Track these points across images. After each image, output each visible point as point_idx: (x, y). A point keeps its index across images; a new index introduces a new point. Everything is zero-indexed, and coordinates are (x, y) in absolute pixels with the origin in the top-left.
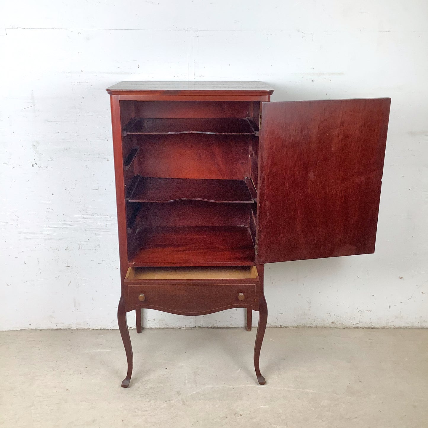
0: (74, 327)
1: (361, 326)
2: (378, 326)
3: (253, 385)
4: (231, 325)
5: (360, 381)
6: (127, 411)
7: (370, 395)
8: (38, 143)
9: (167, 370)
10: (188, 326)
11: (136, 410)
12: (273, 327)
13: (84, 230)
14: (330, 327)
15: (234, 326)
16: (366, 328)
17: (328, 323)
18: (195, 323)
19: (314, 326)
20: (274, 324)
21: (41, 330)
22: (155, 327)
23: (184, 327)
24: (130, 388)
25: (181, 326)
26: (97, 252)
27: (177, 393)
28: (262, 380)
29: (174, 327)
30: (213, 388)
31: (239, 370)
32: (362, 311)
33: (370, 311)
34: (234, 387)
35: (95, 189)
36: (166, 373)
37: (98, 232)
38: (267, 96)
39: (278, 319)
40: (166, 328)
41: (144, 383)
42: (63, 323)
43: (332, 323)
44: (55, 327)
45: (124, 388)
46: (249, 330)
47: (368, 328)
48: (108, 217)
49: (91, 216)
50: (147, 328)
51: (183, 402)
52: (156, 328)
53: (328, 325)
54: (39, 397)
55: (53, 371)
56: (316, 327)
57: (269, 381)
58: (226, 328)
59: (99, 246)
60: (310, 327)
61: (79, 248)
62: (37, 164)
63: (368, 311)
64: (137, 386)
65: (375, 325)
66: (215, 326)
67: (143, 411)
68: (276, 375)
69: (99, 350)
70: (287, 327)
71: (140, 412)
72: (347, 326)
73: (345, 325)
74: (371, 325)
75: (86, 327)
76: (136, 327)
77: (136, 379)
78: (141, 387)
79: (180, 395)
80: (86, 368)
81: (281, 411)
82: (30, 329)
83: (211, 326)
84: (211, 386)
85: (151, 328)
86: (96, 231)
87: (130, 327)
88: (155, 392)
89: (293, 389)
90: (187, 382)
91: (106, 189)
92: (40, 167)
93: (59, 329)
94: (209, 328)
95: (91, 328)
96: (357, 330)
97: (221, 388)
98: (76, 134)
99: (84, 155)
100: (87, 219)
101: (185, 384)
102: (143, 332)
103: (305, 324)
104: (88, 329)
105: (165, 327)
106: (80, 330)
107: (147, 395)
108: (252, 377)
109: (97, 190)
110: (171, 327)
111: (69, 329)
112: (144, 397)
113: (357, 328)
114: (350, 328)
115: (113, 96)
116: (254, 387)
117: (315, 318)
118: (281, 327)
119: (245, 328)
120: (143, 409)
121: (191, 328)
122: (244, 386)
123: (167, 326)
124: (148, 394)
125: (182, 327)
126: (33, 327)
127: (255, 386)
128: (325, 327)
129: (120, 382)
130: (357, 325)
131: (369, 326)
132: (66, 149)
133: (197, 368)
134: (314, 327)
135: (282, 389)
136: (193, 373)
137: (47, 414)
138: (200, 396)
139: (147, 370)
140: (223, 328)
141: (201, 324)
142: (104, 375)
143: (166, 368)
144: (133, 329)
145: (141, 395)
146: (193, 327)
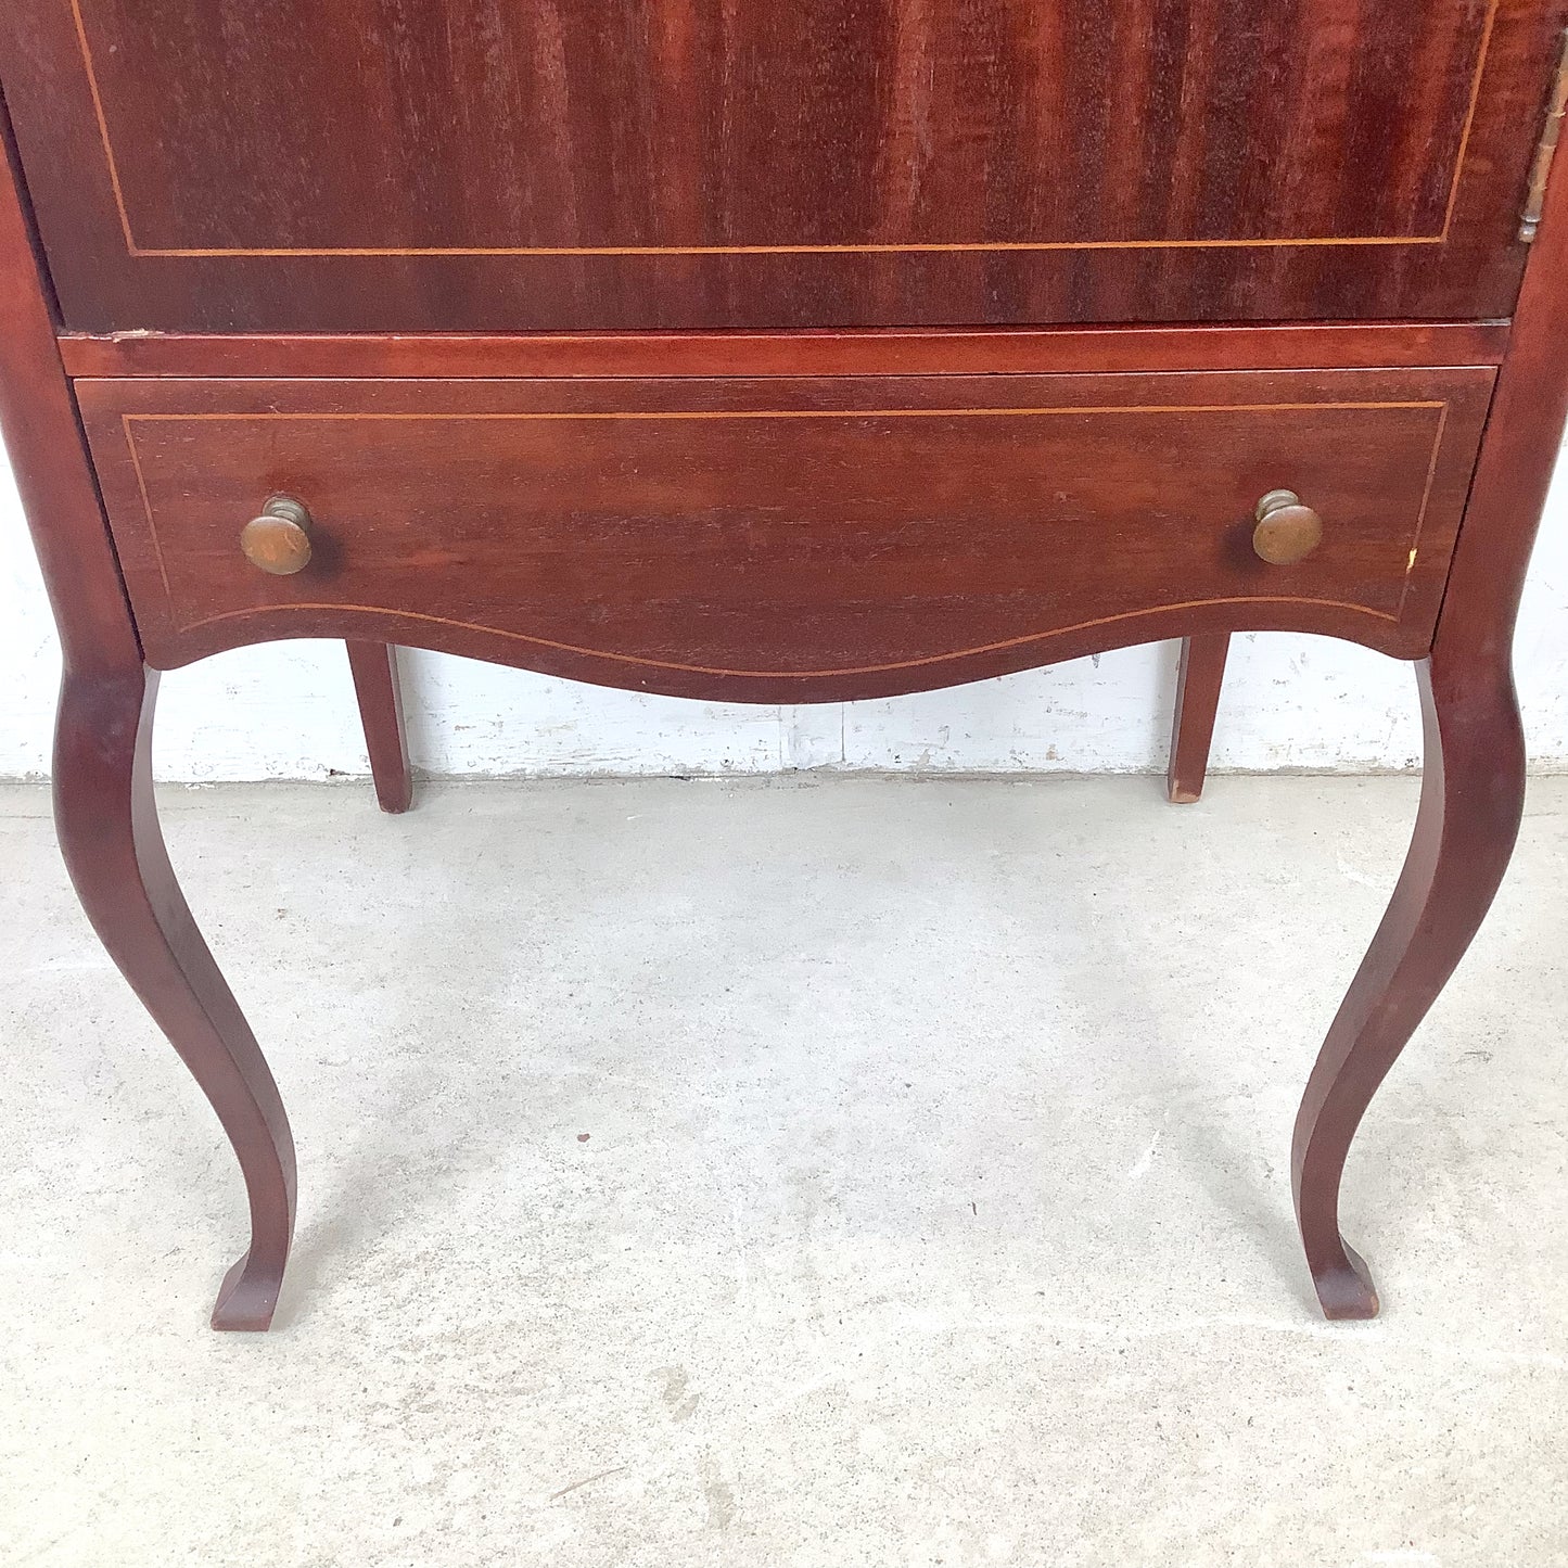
4: (1050, 756)
9: (587, 1153)
10: (743, 760)
15: (1064, 766)
18: (795, 743)
20: (1364, 753)
22: (508, 769)
23: (716, 767)
24: (283, 1340)
25: (692, 765)
27: (669, 1396)
28: (1344, 1283)
29: (646, 772)
30: (949, 1339)
31: (1148, 1154)
34: (1123, 1332)
36: (575, 1182)
40: (590, 779)
41: (404, 1287)
45: (236, 1331)
46: (1186, 796)
50: (458, 778)
51: (718, 1492)
52: (516, 781)
57: (1395, 1277)
58: (1010, 779)
66: (939, 760)
76: (371, 774)
77: (338, 1235)
78: (376, 1326)
79: (691, 1409)
83: (904, 766)
85: (482, 781)
87: (332, 772)
88: (489, 1386)
90: (742, 1272)
94: (891, 777)
97: (1014, 1341)
102: (423, 810)
105: (580, 768)
107: (426, 1409)
108: (1259, 1222)
110: (623, 768)
112: (397, 1437)
116: (1287, 1334)
119: (1149, 774)
121: (765, 774)
122: (1201, 1321)
123: (596, 767)
124: (430, 1399)
125: (699, 773)
127: (1288, 1326)
133: (824, 1138)
135: (1521, 1359)
136: (788, 1181)
138: (854, 1438)
139: (432, 1155)
140: (989, 778)
141: (831, 755)
142: (99, 1201)
143: (584, 1138)
144: (352, 779)
145: (373, 1407)
146: (780, 773)
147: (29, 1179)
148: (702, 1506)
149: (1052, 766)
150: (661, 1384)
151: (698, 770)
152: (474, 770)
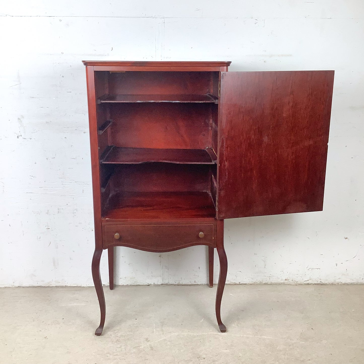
0: (54, 284)
1: (311, 283)
2: (327, 282)
3: (215, 332)
4: (195, 282)
5: (312, 329)
6: (100, 355)
7: (322, 341)
8: (23, 117)
9: (137, 320)
10: (156, 283)
11: (108, 355)
12: (233, 284)
13: (63, 195)
14: (284, 284)
15: (197, 284)
16: (316, 284)
17: (282, 280)
18: (163, 280)
19: (269, 282)
20: (234, 282)
21: (23, 287)
22: (126, 284)
23: (153, 284)
24: (103, 336)
25: (150, 283)
26: (75, 215)
27: (146, 340)
28: (223, 329)
29: (144, 285)
30: (178, 335)
31: (203, 320)
32: (312, 269)
33: (319, 269)
34: (198, 334)
35: (73, 159)
36: (136, 323)
37: (75, 197)
38: (225, 67)
39: (236, 277)
40: (137, 286)
41: (116, 332)
42: (44, 281)
43: (286, 280)
44: (36, 285)
45: (98, 335)
46: (211, 286)
47: (318, 284)
48: (84, 183)
49: (70, 182)
50: (120, 286)
52: (127, 286)
53: (282, 282)
54: (19, 343)
55: (33, 321)
56: (271, 284)
57: (229, 329)
58: (190, 285)
59: (76, 210)
60: (266, 284)
61: (59, 212)
62: (21, 136)
63: (318, 269)
64: (109, 335)
65: (323, 282)
66: (181, 283)
67: (115, 355)
68: (236, 324)
69: (75, 304)
70: (245, 284)
71: (111, 357)
72: (299, 283)
73: (297, 282)
74: (320, 281)
75: (64, 285)
76: (109, 285)
77: (108, 328)
78: (113, 335)
79: (149, 341)
80: (63, 319)
81: (241, 355)
82: (14, 287)
83: (176, 284)
84: (176, 334)
85: (123, 286)
86: (74, 196)
87: (104, 285)
88: (126, 340)
89: (251, 336)
90: (155, 330)
91: (83, 158)
92: (25, 138)
93: (40, 286)
94: (175, 285)
95: (69, 285)
96: (308, 286)
97: (185, 335)
98: (56, 109)
99: (63, 128)
100: (65, 186)
101: (153, 332)
102: (115, 289)
103: (261, 281)
104: (66, 287)
105: (135, 284)
106: (58, 287)
108: (214, 326)
109: (75, 159)
110: (141, 284)
111: (48, 287)
112: (116, 344)
113: (308, 284)
114: (301, 285)
115: (88, 67)
117: (270, 275)
118: (240, 284)
119: (207, 285)
120: (114, 354)
121: (159, 285)
122: (207, 333)
123: (137, 284)
124: (119, 340)
126: (17, 285)
127: (216, 333)
128: (279, 284)
129: (94, 330)
130: (308, 282)
131: (319, 282)
132: (47, 122)
133: (164, 319)
134: (269, 284)
135: (242, 336)
136: (160, 323)
137: (26, 358)
138: (167, 343)
139: (118, 321)
140: (188, 285)
141: (167, 282)
142: (79, 325)
143: (136, 319)
144: (106, 286)
145: (113, 341)
146: (161, 285)
147: (70, 323)
148: (150, 348)
149: (195, 283)
150: (145, 339)
151: (150, 284)
152: (122, 284)
